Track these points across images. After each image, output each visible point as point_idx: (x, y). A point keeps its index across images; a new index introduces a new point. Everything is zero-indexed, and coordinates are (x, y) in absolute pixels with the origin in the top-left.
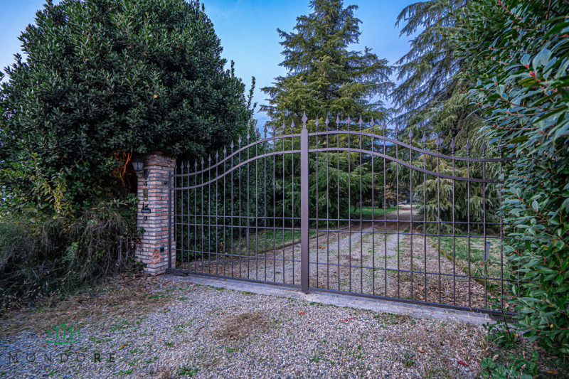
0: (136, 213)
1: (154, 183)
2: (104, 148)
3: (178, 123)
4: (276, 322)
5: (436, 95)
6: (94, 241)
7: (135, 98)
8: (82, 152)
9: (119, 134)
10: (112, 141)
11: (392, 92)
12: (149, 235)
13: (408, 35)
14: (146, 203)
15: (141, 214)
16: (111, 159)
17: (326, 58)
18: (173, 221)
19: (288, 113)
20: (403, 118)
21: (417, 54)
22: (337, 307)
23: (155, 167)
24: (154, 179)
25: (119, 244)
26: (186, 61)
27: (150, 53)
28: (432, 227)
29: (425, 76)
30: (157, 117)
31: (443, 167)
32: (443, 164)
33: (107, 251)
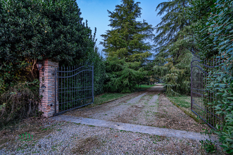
0: (38, 88)
1: (47, 74)
2: (20, 56)
3: (58, 45)
4: (104, 142)
5: (171, 40)
6: (15, 102)
7: (35, 32)
8: (7, 58)
9: (27, 50)
10: (24, 53)
11: (154, 38)
12: (45, 99)
13: (160, 16)
14: (43, 83)
15: (41, 89)
16: (24, 62)
17: (127, 23)
18: (57, 92)
19: (111, 45)
20: (158, 49)
21: (164, 23)
22: (133, 132)
23: (48, 66)
24: (47, 72)
25: (29, 103)
26: (62, 16)
27: (43, 10)
28: (169, 93)
29: (167, 32)
30: (47, 42)
31: (173, 69)
32: (174, 67)
33: (22, 106)
